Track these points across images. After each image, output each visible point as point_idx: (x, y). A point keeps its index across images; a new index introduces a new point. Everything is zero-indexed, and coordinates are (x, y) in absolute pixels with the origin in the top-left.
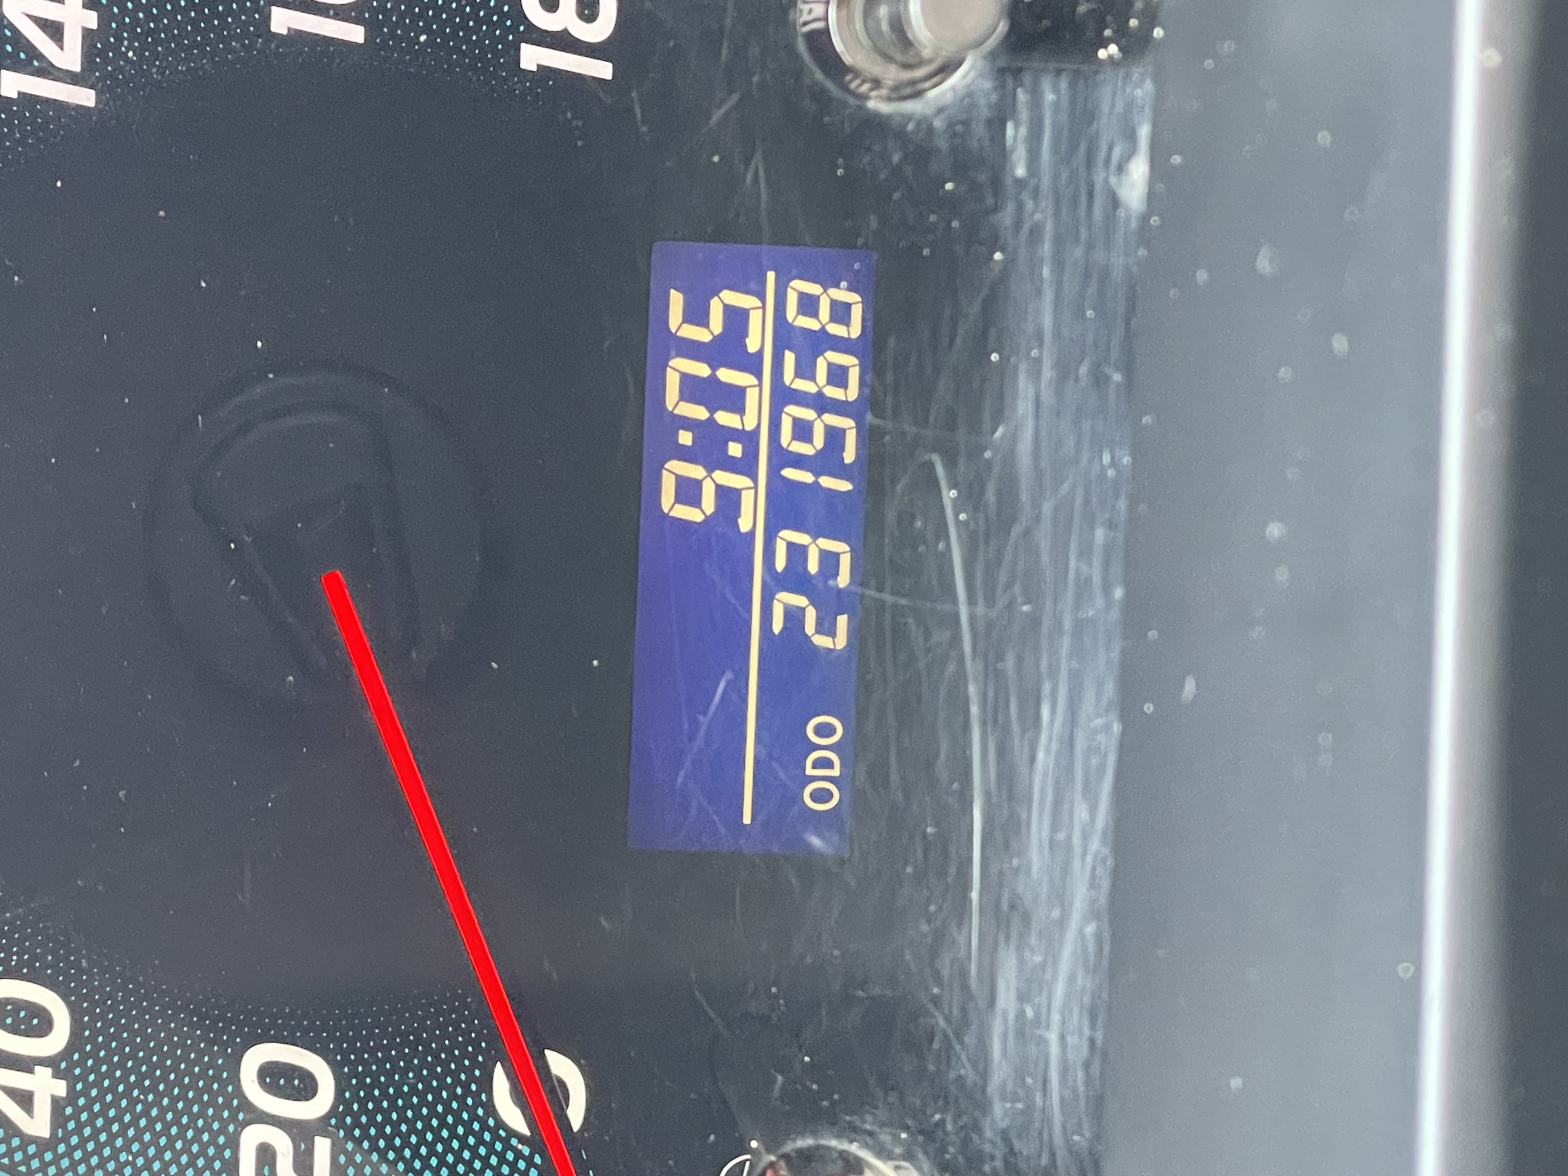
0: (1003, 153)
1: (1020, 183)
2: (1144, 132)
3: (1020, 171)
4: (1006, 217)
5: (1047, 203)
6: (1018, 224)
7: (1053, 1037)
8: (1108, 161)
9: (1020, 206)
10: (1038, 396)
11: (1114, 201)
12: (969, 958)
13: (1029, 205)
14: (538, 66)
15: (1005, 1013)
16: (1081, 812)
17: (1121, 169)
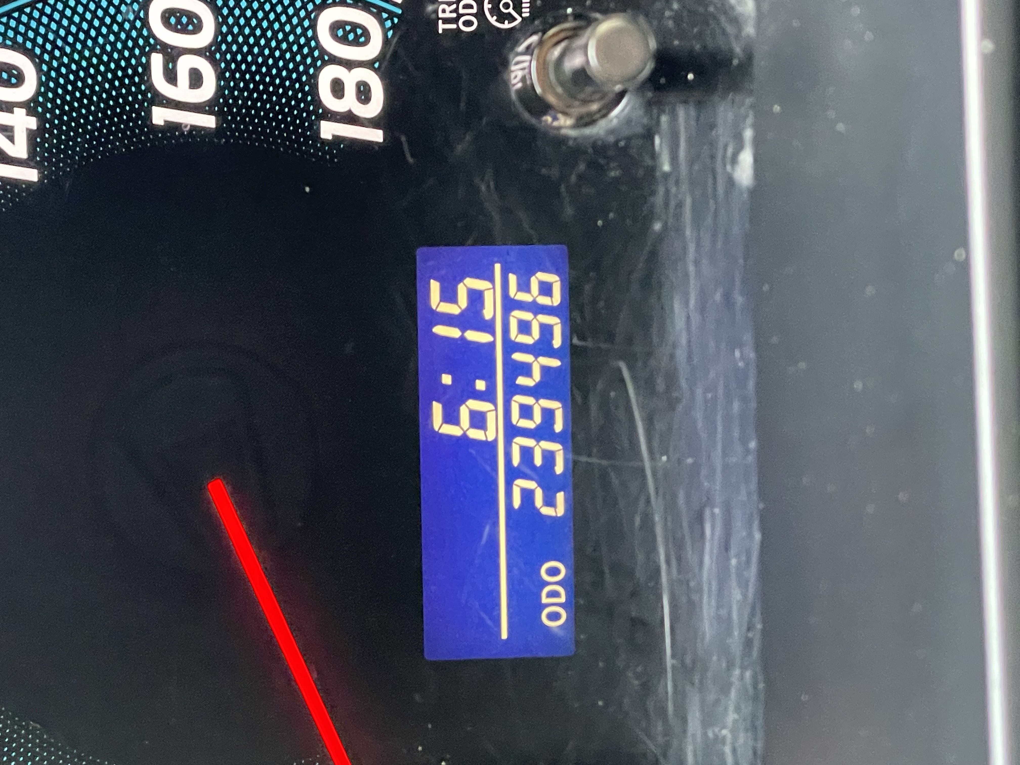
0: (654, 155)
1: (666, 176)
2: (748, 134)
3: (666, 168)
4: (659, 199)
5: (684, 187)
6: (666, 204)
7: (727, 750)
8: (724, 157)
9: (667, 191)
10: (688, 318)
11: (731, 182)
12: (667, 699)
13: (673, 190)
14: (333, 136)
15: (694, 736)
16: (737, 595)
17: (734, 160)
